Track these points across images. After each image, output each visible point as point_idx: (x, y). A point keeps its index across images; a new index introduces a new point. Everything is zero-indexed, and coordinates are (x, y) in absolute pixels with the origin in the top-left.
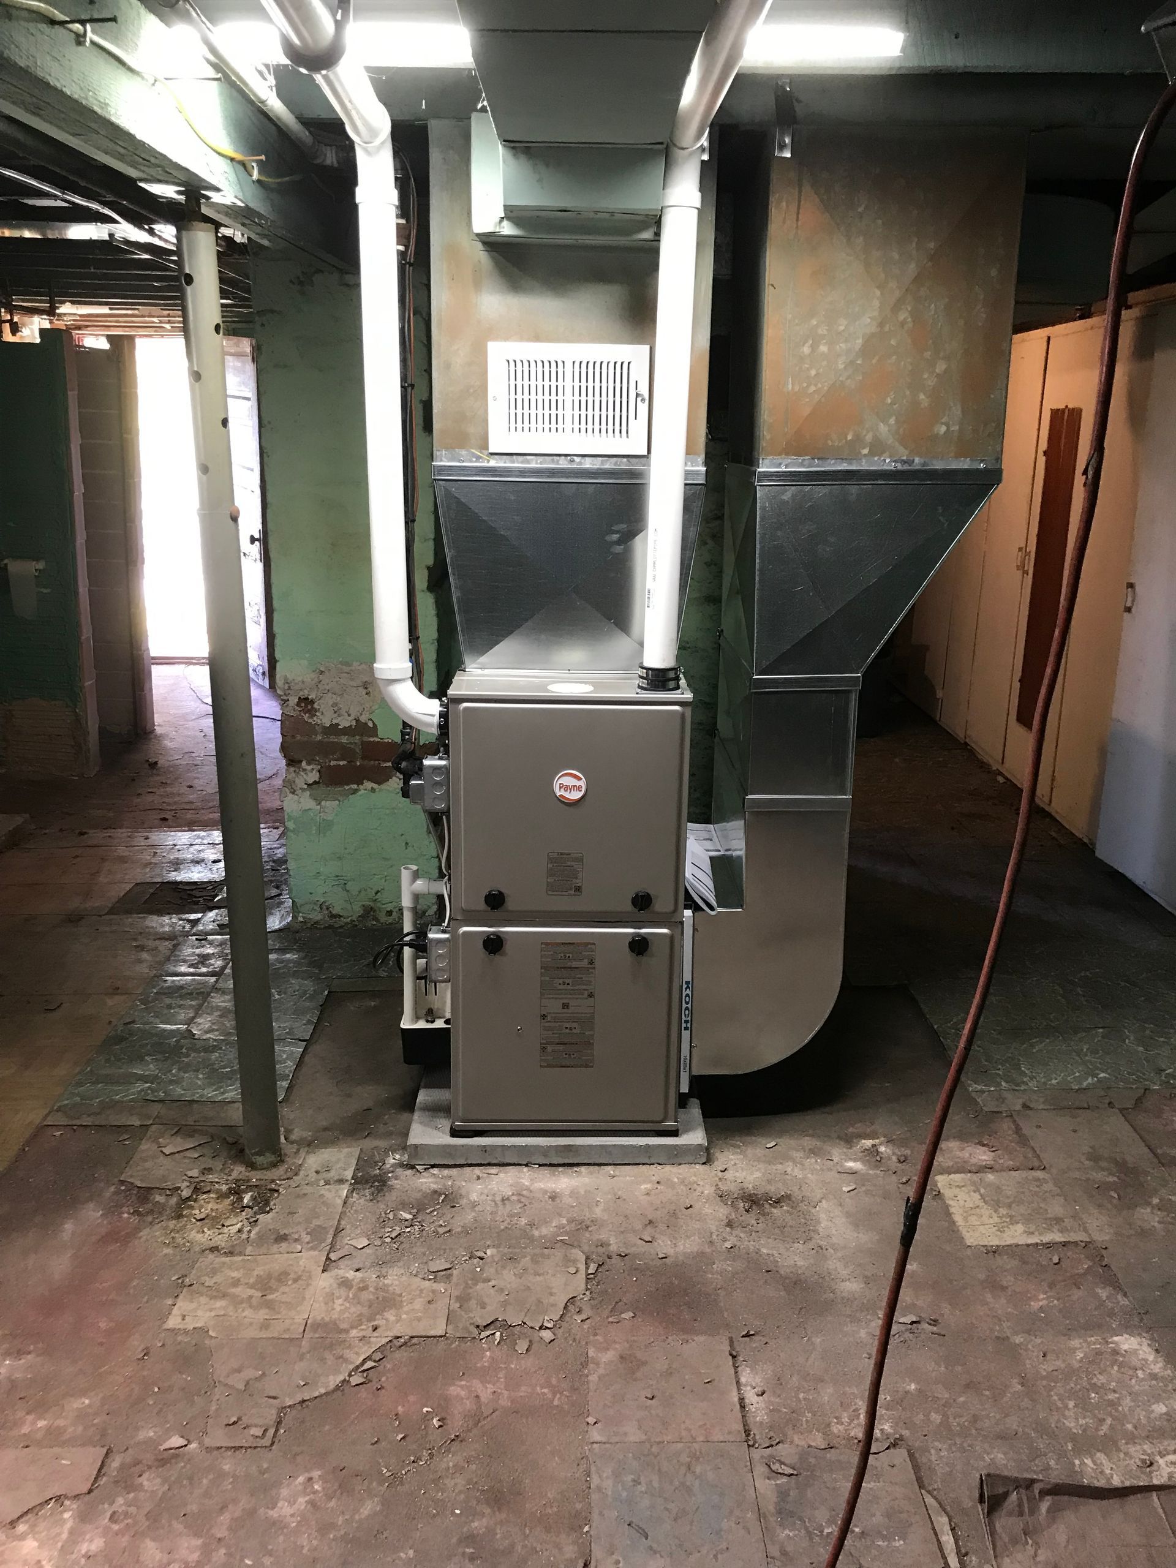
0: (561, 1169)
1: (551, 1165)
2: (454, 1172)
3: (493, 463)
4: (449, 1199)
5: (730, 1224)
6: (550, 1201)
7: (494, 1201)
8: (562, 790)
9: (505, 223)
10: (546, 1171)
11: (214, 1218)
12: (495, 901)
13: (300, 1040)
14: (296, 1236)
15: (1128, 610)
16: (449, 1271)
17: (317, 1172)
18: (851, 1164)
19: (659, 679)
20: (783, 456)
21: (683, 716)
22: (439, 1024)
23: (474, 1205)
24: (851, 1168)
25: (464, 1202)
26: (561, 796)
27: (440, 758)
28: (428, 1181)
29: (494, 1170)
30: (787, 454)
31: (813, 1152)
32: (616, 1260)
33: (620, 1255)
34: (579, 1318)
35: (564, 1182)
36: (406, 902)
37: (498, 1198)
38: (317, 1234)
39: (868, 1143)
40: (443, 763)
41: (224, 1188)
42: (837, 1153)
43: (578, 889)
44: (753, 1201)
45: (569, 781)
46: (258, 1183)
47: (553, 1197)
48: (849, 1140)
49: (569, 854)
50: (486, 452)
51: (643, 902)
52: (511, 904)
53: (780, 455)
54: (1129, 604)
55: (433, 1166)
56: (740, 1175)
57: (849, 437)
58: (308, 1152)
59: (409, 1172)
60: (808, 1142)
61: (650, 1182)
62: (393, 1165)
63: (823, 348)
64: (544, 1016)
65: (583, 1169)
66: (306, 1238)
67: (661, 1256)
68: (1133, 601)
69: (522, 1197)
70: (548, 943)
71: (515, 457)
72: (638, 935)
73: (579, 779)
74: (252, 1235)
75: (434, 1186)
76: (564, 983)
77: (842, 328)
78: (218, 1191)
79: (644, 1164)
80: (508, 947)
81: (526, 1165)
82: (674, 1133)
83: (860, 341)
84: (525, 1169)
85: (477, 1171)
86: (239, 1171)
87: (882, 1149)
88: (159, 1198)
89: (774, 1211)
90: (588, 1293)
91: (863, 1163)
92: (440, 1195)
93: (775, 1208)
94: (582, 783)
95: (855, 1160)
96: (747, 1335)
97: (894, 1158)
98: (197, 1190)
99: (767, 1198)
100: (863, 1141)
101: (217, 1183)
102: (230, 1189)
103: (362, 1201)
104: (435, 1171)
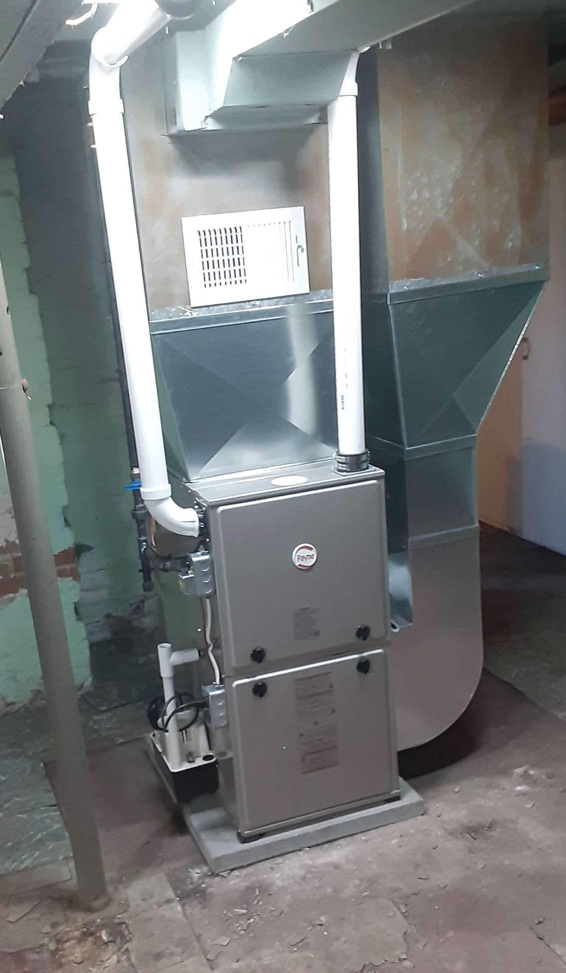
0: (326, 846)
1: (318, 845)
2: (250, 869)
3: (195, 315)
4: (265, 889)
5: (471, 851)
6: (337, 871)
7: (296, 882)
8: (300, 560)
9: (209, 120)
10: (317, 850)
11: (89, 959)
12: (258, 656)
13: (51, 806)
14: (169, 951)
15: (526, 358)
16: (305, 941)
17: (144, 900)
18: (519, 788)
19: (354, 463)
20: (405, 280)
21: (379, 486)
22: (200, 762)
23: (284, 889)
24: (520, 791)
25: (275, 888)
26: (300, 565)
27: (203, 554)
28: (236, 881)
29: (279, 860)
30: (408, 278)
31: (489, 787)
32: (414, 898)
33: (414, 894)
34: (420, 946)
35: (335, 854)
36: (166, 672)
37: (298, 879)
38: (183, 943)
39: (520, 770)
40: (207, 557)
41: (77, 934)
42: (504, 782)
43: (317, 633)
44: (474, 831)
45: (305, 552)
46: (103, 923)
47: (336, 866)
48: (505, 772)
49: (308, 609)
50: (189, 307)
51: (363, 633)
52: (270, 656)
53: (402, 278)
54: (525, 354)
55: (232, 870)
56: (453, 815)
57: (449, 260)
58: (125, 888)
59: (217, 879)
60: (478, 780)
61: (395, 838)
62: (199, 878)
63: (427, 194)
64: (301, 735)
65: (341, 841)
66: (178, 950)
67: (442, 886)
68: (529, 350)
69: (312, 873)
70: (298, 679)
71: (211, 308)
72: (362, 658)
73: (311, 549)
74: (133, 959)
75: (245, 884)
76: (314, 707)
77: (438, 176)
78: (74, 938)
79: (382, 826)
80: (270, 689)
81: (300, 850)
82: (397, 798)
83: (450, 185)
84: (301, 853)
85: (267, 864)
86: (80, 917)
87: (532, 772)
88: (33, 956)
89: (493, 833)
90: (412, 926)
91: (527, 784)
92: (254, 889)
93: (490, 831)
94: (313, 552)
95: (520, 785)
96: (540, 922)
97: (543, 777)
98: (58, 941)
99: (482, 826)
100: (516, 770)
101: (69, 931)
102: (84, 933)
103: (196, 911)
104: (236, 873)
